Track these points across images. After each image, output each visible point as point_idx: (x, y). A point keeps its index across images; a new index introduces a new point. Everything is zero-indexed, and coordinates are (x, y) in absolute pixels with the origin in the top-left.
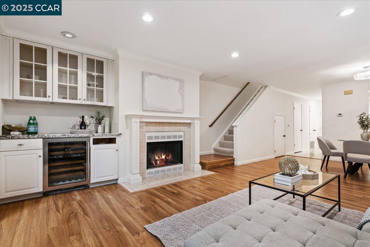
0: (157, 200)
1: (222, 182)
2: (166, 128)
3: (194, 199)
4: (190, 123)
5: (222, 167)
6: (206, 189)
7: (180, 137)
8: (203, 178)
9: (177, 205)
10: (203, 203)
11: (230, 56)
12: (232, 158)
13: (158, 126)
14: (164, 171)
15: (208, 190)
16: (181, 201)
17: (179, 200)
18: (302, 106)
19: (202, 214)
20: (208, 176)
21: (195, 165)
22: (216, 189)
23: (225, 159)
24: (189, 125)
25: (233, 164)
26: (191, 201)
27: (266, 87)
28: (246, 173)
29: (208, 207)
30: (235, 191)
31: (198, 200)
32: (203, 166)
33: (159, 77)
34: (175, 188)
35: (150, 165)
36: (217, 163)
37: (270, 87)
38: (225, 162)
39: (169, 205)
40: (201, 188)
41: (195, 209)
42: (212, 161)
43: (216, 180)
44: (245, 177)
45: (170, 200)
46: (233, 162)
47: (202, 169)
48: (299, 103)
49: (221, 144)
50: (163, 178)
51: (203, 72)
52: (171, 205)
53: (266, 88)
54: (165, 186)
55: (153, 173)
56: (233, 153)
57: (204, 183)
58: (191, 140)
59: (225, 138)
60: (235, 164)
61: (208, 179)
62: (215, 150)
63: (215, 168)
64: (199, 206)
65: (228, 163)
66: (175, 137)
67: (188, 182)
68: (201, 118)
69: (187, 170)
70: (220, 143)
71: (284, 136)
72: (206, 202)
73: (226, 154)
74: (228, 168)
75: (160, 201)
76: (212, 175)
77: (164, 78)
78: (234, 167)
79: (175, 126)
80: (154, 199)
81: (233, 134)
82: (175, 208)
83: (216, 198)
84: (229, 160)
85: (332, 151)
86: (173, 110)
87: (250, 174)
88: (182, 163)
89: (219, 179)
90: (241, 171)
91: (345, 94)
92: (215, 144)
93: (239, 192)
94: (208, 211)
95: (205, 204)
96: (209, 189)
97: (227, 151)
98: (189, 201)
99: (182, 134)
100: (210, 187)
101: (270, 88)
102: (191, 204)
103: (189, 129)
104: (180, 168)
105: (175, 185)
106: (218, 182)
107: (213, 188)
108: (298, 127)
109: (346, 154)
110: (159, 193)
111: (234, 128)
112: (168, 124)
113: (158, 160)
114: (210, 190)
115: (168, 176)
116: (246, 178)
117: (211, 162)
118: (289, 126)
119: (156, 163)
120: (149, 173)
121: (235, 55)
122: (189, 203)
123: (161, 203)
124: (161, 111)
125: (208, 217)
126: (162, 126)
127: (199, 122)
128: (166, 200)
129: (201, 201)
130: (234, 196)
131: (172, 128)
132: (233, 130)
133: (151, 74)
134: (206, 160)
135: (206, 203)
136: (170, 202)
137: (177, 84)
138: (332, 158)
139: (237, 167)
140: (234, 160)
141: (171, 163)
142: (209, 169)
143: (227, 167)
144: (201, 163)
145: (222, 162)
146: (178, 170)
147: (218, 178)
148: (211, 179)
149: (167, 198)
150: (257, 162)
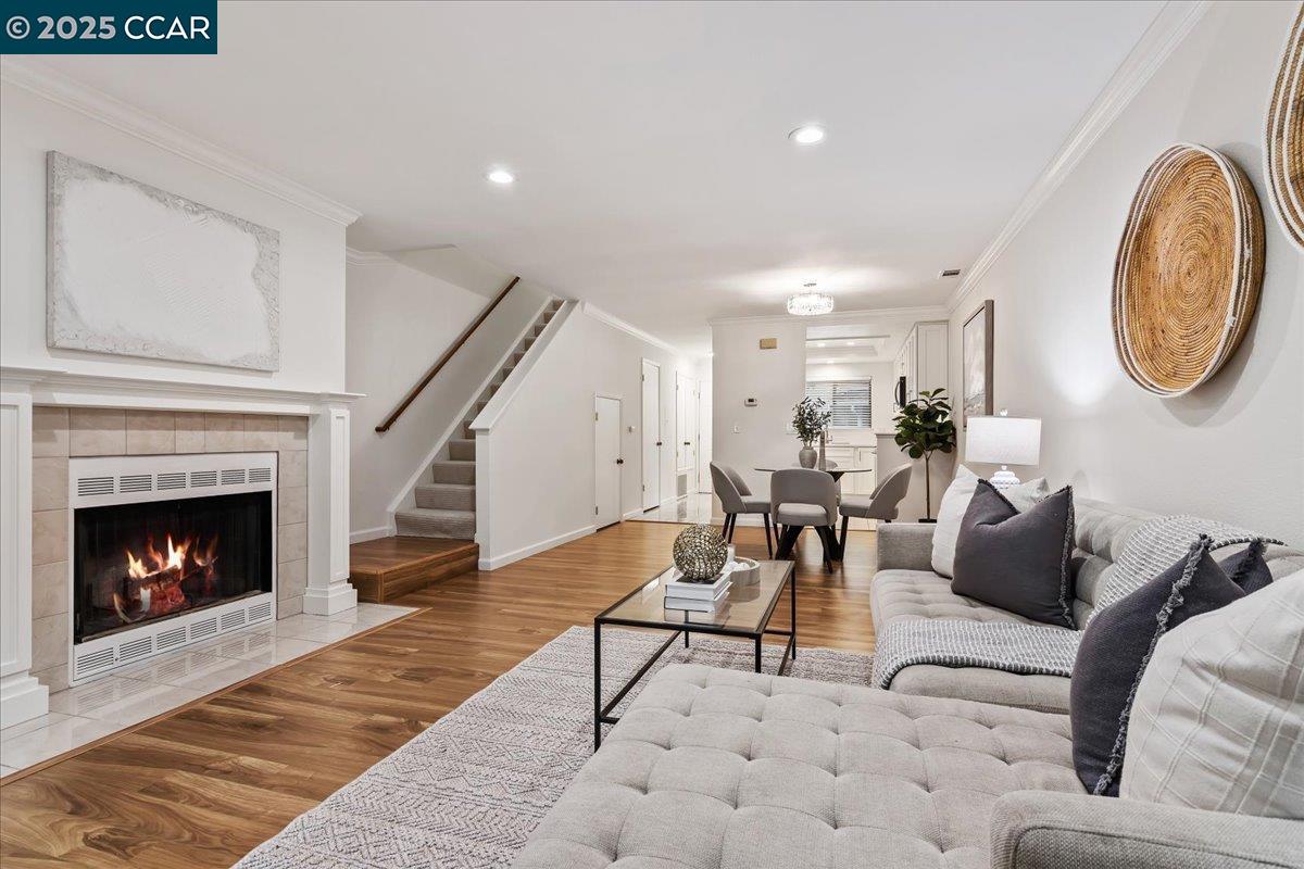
0: (179, 778)
1: (457, 638)
2: (188, 438)
3: (367, 727)
4: (305, 418)
5: (437, 582)
6: (403, 677)
7: (262, 475)
8: (374, 635)
9: (295, 772)
10: (409, 732)
11: (484, 176)
12: (470, 546)
13: (141, 429)
14: (179, 635)
15: (412, 679)
16: (308, 750)
17: (296, 748)
18: (662, 370)
19: (421, 777)
20: (395, 627)
21: (331, 589)
22: (439, 670)
23: (444, 554)
24: (301, 424)
25: (475, 566)
26: (355, 738)
27: (573, 303)
28: (528, 593)
29: (435, 743)
30: (515, 663)
31: (381, 729)
32: (365, 587)
33: (151, 196)
34: (254, 701)
35: (92, 618)
36: (419, 569)
37: (583, 304)
38: (446, 562)
39: (254, 784)
40: (377, 678)
41: (385, 767)
42: (400, 566)
43: (432, 636)
44: (531, 607)
45: (247, 761)
46: (473, 558)
47: (359, 600)
48: (654, 363)
49: (423, 498)
50: (172, 668)
51: (361, 215)
52: (266, 781)
53: (574, 307)
54: (201, 705)
55: (117, 654)
56: (473, 526)
57: (386, 653)
58: (310, 488)
59: (438, 473)
60: (480, 568)
61: (402, 637)
62: (400, 520)
63: (412, 592)
64: (399, 751)
65: (456, 565)
66: (233, 476)
67: (307, 664)
68: (356, 397)
69: (291, 613)
70: (418, 492)
71: (620, 462)
72: (418, 729)
73: (446, 532)
74: (457, 584)
75: (199, 777)
76: (407, 619)
77: (176, 206)
78: (476, 577)
79: (232, 428)
80: (154, 780)
81: (474, 460)
82: (291, 790)
83: (455, 705)
84: (460, 556)
85: (745, 499)
86: (225, 359)
87: (540, 594)
88: (267, 588)
89: (440, 628)
90: (508, 589)
91: (761, 348)
92: (400, 499)
93: (528, 661)
94: (439, 761)
95: (419, 737)
96: (416, 675)
97: (448, 522)
98: (346, 743)
99: (269, 461)
100: (414, 666)
101: (583, 309)
102: (356, 751)
103: (301, 444)
104: (262, 611)
105: (253, 688)
106: (440, 643)
107: (431, 669)
108: (651, 437)
109: (778, 506)
110: (177, 746)
111: (479, 438)
112: (199, 420)
113: (146, 582)
114: (421, 679)
115: (200, 657)
116: (533, 611)
117: (393, 568)
118: (630, 429)
119: (132, 605)
120: (86, 662)
121: (501, 177)
122: (349, 750)
123: (203, 785)
124: (162, 360)
125: (448, 783)
126: (169, 429)
127: (346, 413)
128: (227, 768)
129: (398, 727)
130: (516, 682)
131: (218, 437)
132: (473, 446)
133: (103, 174)
134: (378, 563)
135: (421, 729)
136: (252, 770)
137: (247, 245)
138: (742, 520)
139: (490, 576)
140: (475, 551)
141: (214, 596)
142: (391, 598)
143: (456, 580)
144: (355, 580)
145: (437, 563)
146: (247, 622)
147: (436, 627)
148: (410, 633)
149: (230, 755)
150: (546, 552)
